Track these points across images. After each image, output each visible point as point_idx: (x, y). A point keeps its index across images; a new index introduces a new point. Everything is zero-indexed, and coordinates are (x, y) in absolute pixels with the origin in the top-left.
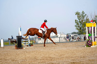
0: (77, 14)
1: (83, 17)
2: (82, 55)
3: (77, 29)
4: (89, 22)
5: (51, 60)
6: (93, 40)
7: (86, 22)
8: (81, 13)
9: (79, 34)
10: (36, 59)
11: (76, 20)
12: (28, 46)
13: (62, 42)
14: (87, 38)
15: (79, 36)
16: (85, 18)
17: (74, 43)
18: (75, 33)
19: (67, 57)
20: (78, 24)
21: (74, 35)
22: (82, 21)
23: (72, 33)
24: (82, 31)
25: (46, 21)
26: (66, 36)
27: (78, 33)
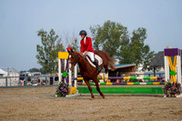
1: (53, 40)
2: (49, 110)
3: (41, 62)
4: (64, 51)
6: (70, 83)
7: (58, 50)
8: (48, 33)
9: (44, 73)
11: (38, 46)
13: (11, 87)
16: (56, 44)
17: (33, 89)
19: (21, 115)
20: (41, 53)
21: (33, 74)
22: (50, 47)
23: (31, 71)
24: (48, 67)
26: (18, 75)
27: (41, 71)
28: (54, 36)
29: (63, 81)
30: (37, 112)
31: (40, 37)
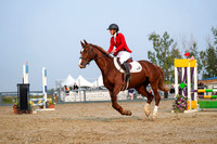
4: (180, 57)
5: (98, 139)
8: (161, 37)
10: (62, 136)
11: (149, 53)
14: (177, 93)
20: (153, 60)
28: (168, 40)
29: (180, 93)
30: (150, 131)
31: (152, 41)
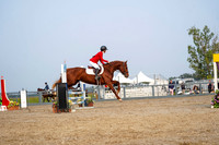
0: (193, 32)
1: (207, 39)
2: (203, 125)
3: (193, 67)
5: (134, 138)
7: (214, 51)
8: (201, 31)
9: (198, 79)
10: (99, 135)
11: (189, 47)
12: (81, 105)
13: (158, 97)
14: (216, 88)
15: (197, 84)
16: (211, 43)
17: (184, 100)
18: (187, 76)
19: (169, 131)
20: (194, 55)
21: (185, 80)
22: (204, 48)
23: (182, 77)
24: (203, 72)
25: (104, 49)
26: (167, 83)
27: (194, 76)
28: (209, 34)
30: (188, 128)
31: (192, 36)
